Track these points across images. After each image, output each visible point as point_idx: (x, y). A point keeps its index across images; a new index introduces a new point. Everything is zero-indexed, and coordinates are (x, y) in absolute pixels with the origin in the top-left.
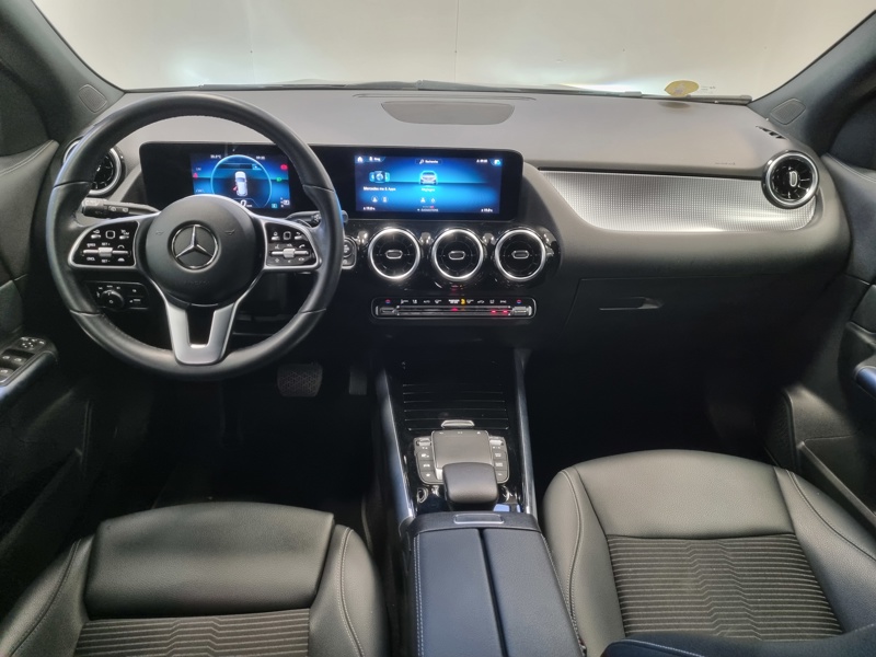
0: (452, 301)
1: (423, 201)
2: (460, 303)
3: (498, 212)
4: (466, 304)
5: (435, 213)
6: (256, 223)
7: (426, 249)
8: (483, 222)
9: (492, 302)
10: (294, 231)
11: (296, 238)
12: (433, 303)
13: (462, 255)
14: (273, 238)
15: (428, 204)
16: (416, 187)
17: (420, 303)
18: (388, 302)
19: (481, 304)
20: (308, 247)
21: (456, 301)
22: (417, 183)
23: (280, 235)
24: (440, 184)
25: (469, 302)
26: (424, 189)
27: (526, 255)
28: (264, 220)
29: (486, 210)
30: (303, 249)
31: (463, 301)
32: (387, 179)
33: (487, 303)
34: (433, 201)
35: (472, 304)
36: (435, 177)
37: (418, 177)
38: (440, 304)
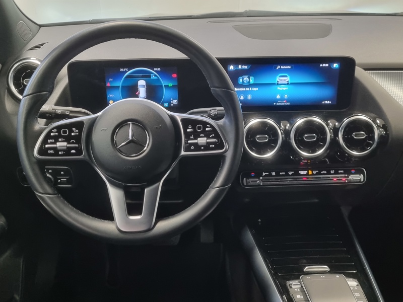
0: (302, 172)
1: (278, 97)
2: (308, 174)
3: (335, 103)
4: (313, 174)
5: (287, 106)
6: (173, 119)
7: (287, 133)
8: (325, 112)
9: (332, 172)
10: (205, 124)
11: (207, 129)
12: (287, 174)
13: (314, 137)
14: (188, 130)
15: (282, 99)
16: (274, 87)
17: (278, 174)
18: (253, 175)
19: (324, 174)
20: (217, 136)
21: (305, 172)
22: (274, 84)
23: (194, 127)
24: (292, 84)
25: (315, 172)
26: (279, 88)
27: (362, 135)
28: (179, 116)
29: (326, 102)
30: (213, 138)
31: (310, 172)
32: (252, 81)
33: (329, 173)
34: (286, 96)
35: (317, 174)
36: (288, 79)
37: (275, 78)
38: (292, 175)
